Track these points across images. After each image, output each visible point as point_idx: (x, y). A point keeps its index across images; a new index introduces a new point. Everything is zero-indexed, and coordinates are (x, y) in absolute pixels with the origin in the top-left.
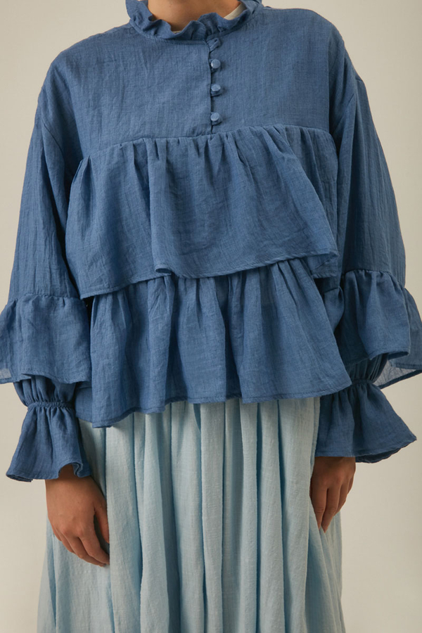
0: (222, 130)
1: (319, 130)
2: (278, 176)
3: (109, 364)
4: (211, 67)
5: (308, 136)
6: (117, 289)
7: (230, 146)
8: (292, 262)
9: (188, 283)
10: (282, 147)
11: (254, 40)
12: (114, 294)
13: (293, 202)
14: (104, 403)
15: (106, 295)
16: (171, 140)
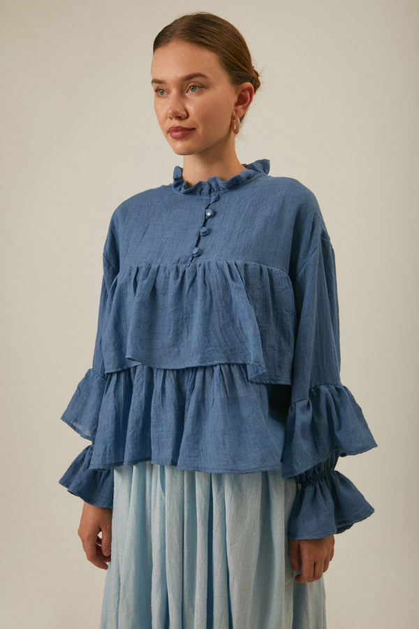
0: (199, 261)
1: (276, 269)
2: (231, 299)
3: (108, 425)
4: (206, 215)
5: (265, 272)
6: (119, 370)
7: (200, 273)
8: (231, 367)
9: (159, 372)
10: (235, 278)
11: (242, 198)
12: (118, 373)
13: (240, 321)
14: (101, 452)
15: (114, 373)
16: (162, 265)
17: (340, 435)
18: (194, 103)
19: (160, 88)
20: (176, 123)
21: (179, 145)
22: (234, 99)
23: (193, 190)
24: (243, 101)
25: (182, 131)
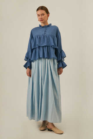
17: (62, 56)
18: (43, 17)
19: (39, 15)
20: (41, 19)
21: (41, 22)
22: (47, 16)
23: (43, 27)
24: (48, 16)
25: (41, 20)
